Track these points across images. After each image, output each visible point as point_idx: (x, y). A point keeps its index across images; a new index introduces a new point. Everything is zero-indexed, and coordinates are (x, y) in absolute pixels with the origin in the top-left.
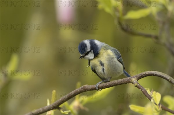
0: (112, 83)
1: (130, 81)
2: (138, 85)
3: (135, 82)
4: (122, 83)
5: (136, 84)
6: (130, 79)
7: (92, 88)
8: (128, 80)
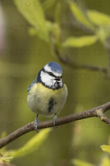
0: (69, 118)
1: (94, 113)
2: (105, 119)
3: (100, 114)
4: (83, 117)
5: (102, 118)
6: (94, 111)
7: (42, 126)
8: (90, 113)
